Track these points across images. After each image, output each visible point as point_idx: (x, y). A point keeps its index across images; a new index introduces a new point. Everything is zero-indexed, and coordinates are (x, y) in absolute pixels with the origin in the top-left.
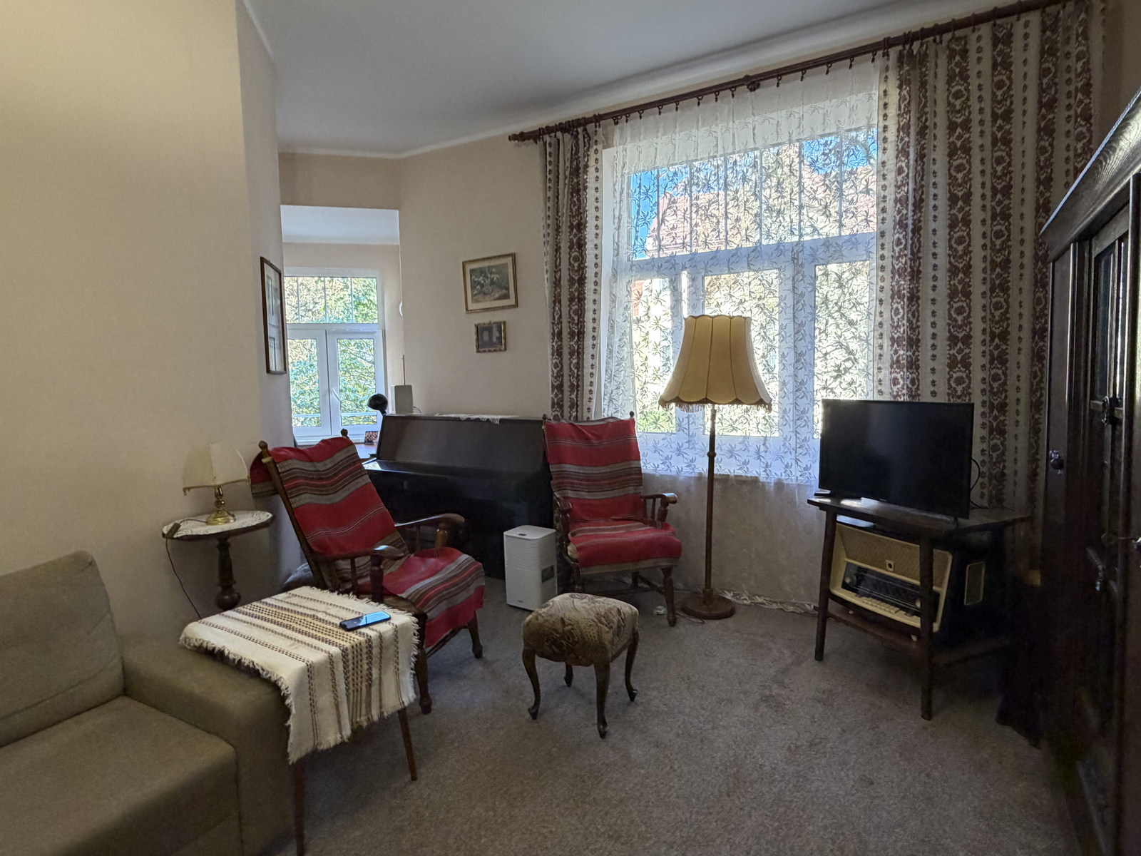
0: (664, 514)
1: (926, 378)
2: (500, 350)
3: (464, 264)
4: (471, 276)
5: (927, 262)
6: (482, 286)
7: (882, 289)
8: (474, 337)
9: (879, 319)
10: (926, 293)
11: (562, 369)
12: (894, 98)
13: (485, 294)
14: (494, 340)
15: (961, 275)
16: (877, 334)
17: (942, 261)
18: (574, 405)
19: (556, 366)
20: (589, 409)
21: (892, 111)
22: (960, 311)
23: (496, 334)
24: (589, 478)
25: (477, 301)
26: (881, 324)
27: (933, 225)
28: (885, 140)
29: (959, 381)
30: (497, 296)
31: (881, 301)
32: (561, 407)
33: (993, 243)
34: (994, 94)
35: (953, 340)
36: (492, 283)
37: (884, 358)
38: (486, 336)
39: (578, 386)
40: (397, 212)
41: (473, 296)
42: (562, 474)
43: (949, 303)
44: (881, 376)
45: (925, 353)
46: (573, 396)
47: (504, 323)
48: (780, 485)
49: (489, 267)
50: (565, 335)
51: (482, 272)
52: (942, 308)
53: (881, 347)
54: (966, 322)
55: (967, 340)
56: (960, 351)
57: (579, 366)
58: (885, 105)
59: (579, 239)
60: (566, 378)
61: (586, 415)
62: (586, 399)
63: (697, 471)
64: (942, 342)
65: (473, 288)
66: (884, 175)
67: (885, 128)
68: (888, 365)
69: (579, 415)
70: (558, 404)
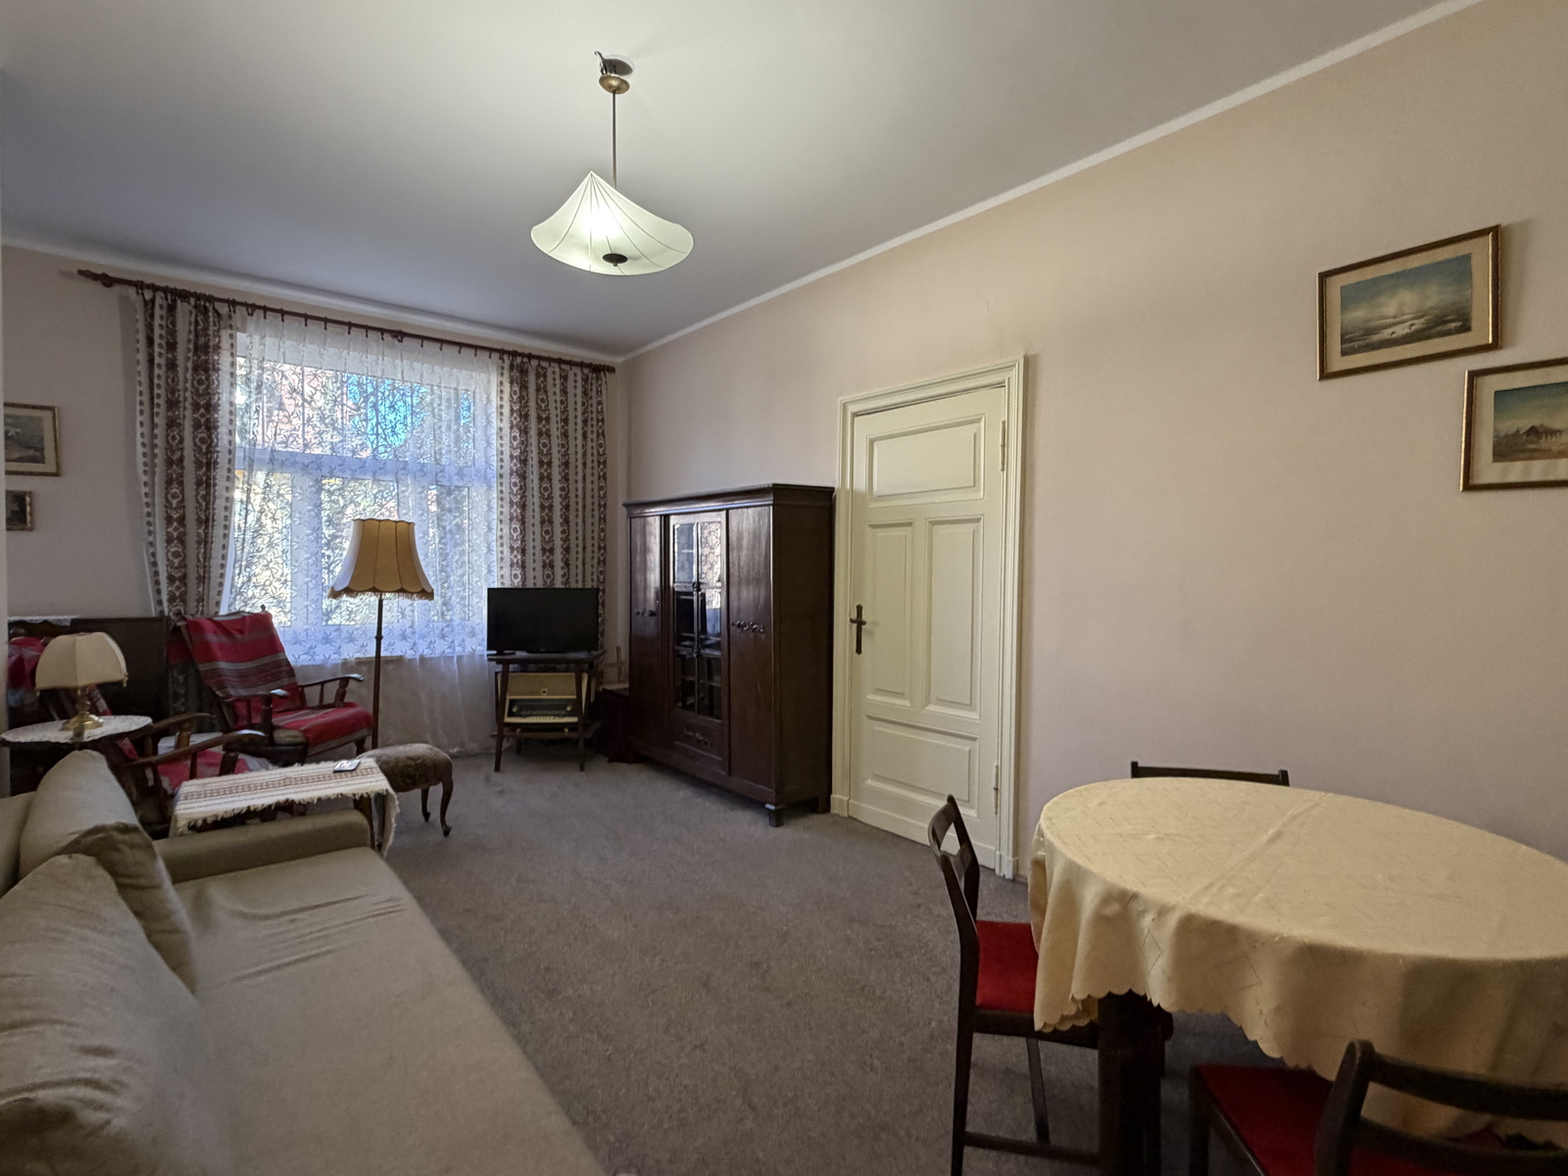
0: (341, 695)
1: (530, 574)
2: (23, 529)
5: (530, 500)
7: (501, 513)
9: (499, 533)
15: (547, 510)
17: (536, 500)
18: (200, 599)
19: (176, 555)
20: (218, 603)
22: (547, 532)
24: (243, 675)
27: (531, 477)
28: (501, 414)
29: (548, 576)
31: (501, 521)
32: (184, 601)
34: (560, 408)
35: (544, 550)
37: (505, 560)
39: (205, 578)
42: (214, 673)
43: (541, 527)
44: (503, 572)
45: (529, 558)
46: (201, 589)
47: (30, 494)
50: (188, 522)
52: (538, 529)
53: (502, 552)
54: (551, 540)
55: (552, 551)
56: (548, 558)
58: (502, 391)
59: (208, 421)
61: (213, 610)
62: (215, 593)
64: (538, 551)
66: (501, 437)
67: (501, 406)
69: (205, 609)
70: (180, 598)
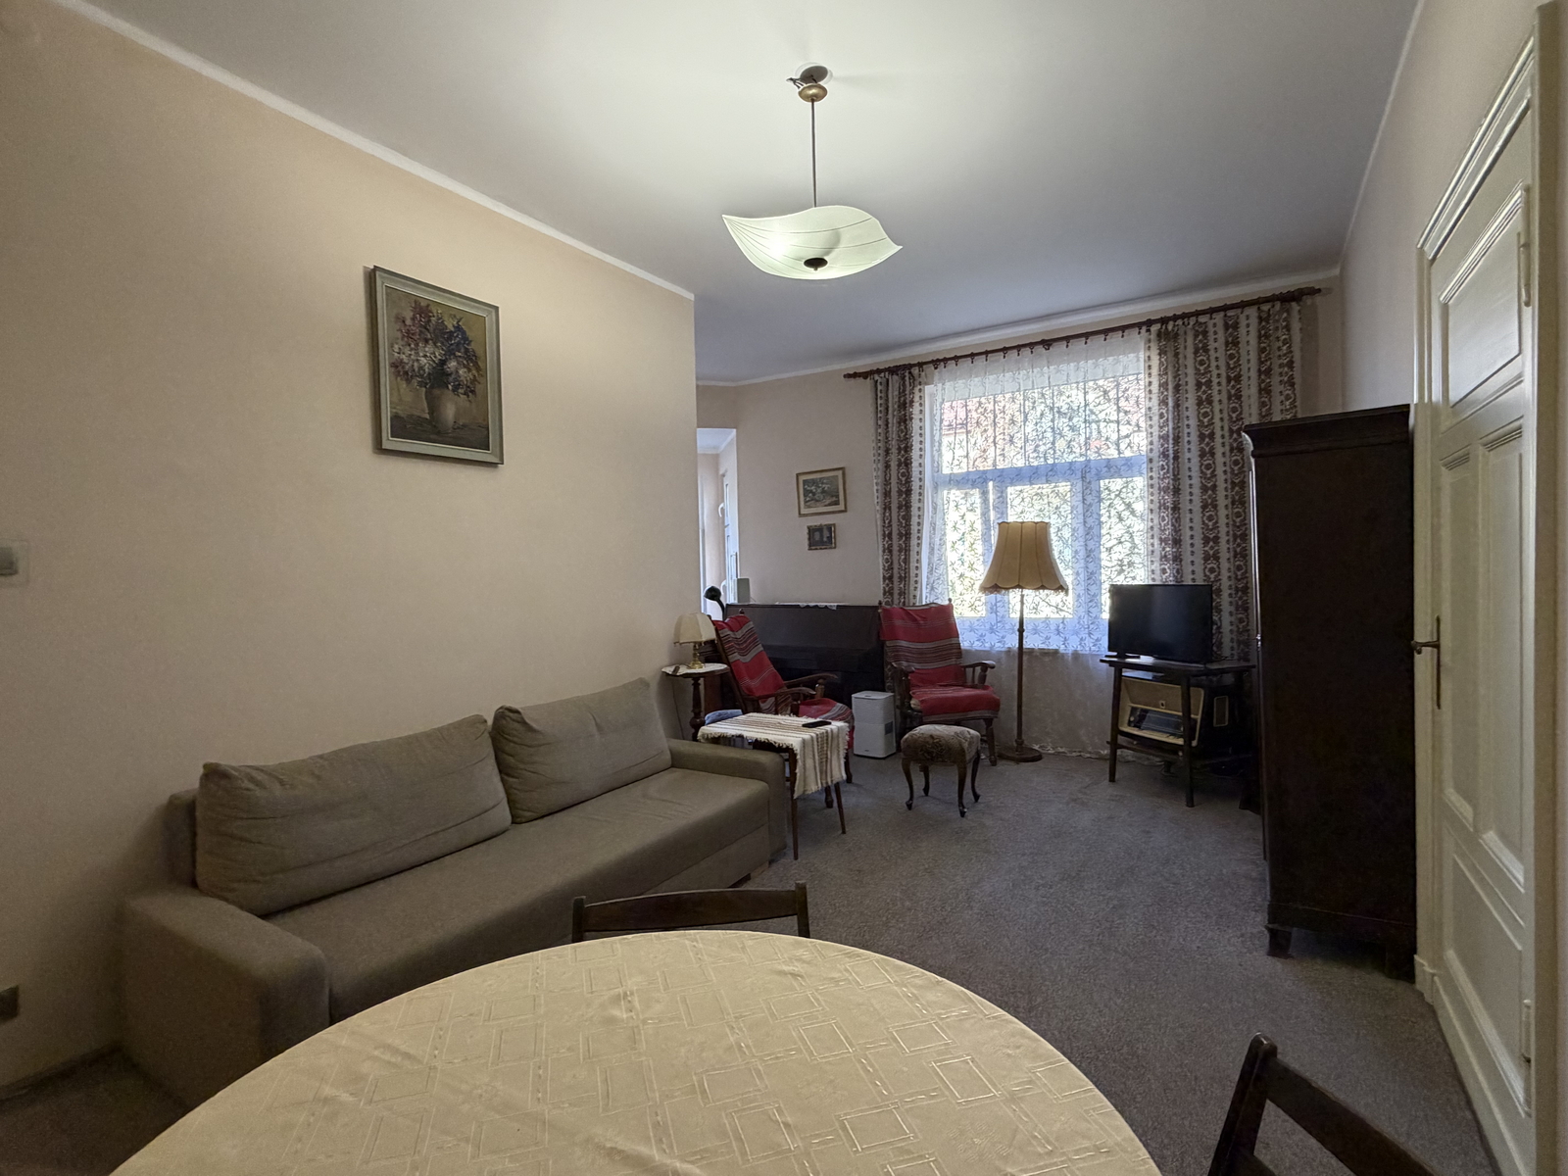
0: (983, 678)
1: (1188, 569)
3: (798, 475)
4: (804, 485)
5: (1185, 483)
6: (814, 494)
7: (1152, 501)
8: (807, 536)
9: (1151, 524)
10: (1185, 506)
11: (892, 563)
12: (1155, 361)
13: (817, 501)
14: (825, 539)
15: (1210, 492)
16: (1150, 535)
17: (1196, 481)
18: (902, 593)
19: (887, 561)
20: (915, 596)
21: (1155, 371)
22: (1210, 518)
23: (826, 534)
24: (921, 653)
25: (809, 507)
26: (1152, 528)
27: (1187, 455)
28: (1150, 392)
29: (1212, 570)
30: (827, 503)
31: (1151, 510)
32: (891, 594)
33: (1233, 470)
34: (1228, 364)
35: (1206, 540)
36: (823, 491)
37: (1155, 554)
38: (817, 536)
40: (735, 430)
41: (806, 502)
42: (896, 649)
43: (1202, 513)
44: (1153, 567)
45: (1186, 548)
46: (902, 586)
47: (834, 525)
48: (1076, 655)
49: (821, 479)
50: (895, 536)
51: (814, 482)
52: (1197, 517)
55: (1216, 539)
56: (1212, 548)
57: (907, 561)
58: (1150, 367)
59: (906, 459)
60: (896, 571)
61: (912, 601)
62: (912, 588)
63: (1006, 646)
64: (1198, 542)
65: (805, 496)
67: (1150, 383)
68: (1158, 559)
69: (907, 600)
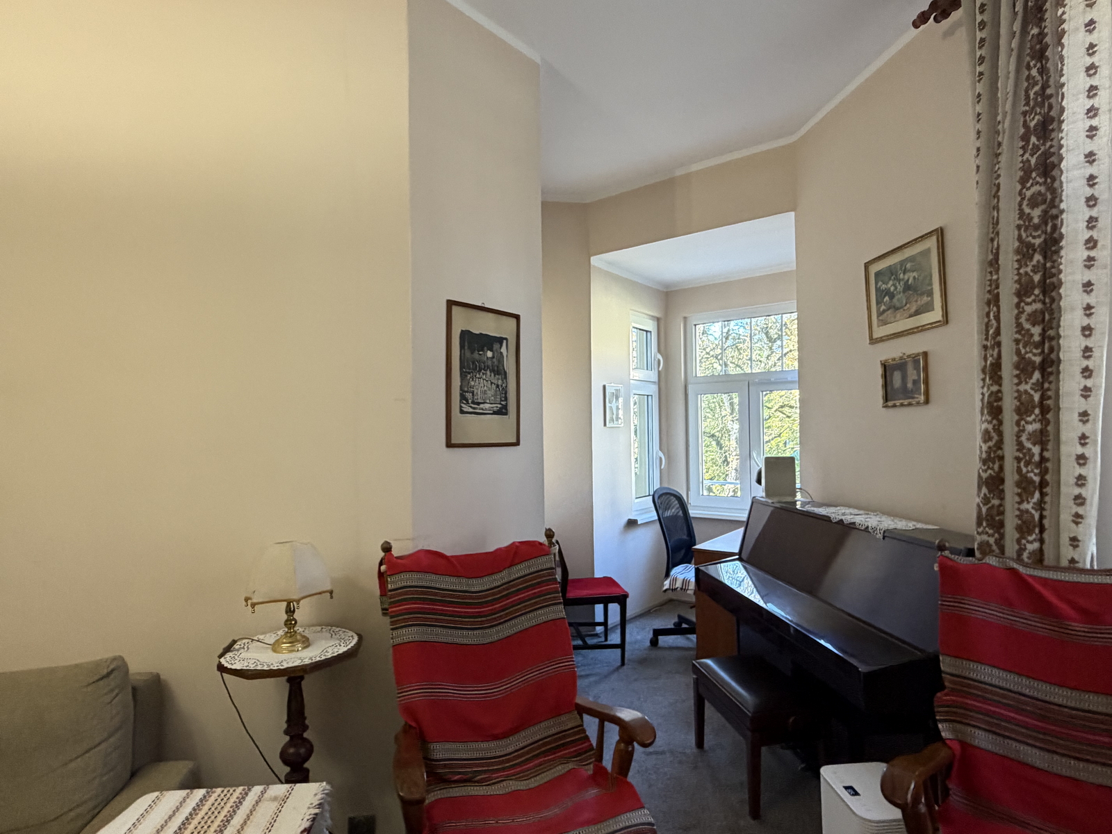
2: (918, 403)
3: (867, 266)
4: (876, 284)
6: (892, 296)
8: (880, 381)
11: (999, 445)
13: (896, 309)
14: (910, 385)
20: (1075, 542)
23: (912, 374)
25: (885, 323)
30: (913, 309)
32: (999, 526)
36: (907, 287)
38: (897, 379)
39: (1043, 484)
40: (793, 214)
41: (880, 314)
42: (966, 686)
47: (925, 354)
49: (902, 263)
50: (1007, 371)
51: (891, 272)
60: (1009, 465)
61: (1067, 553)
62: (1066, 517)
65: (878, 303)
69: (1047, 550)
70: (992, 519)
